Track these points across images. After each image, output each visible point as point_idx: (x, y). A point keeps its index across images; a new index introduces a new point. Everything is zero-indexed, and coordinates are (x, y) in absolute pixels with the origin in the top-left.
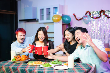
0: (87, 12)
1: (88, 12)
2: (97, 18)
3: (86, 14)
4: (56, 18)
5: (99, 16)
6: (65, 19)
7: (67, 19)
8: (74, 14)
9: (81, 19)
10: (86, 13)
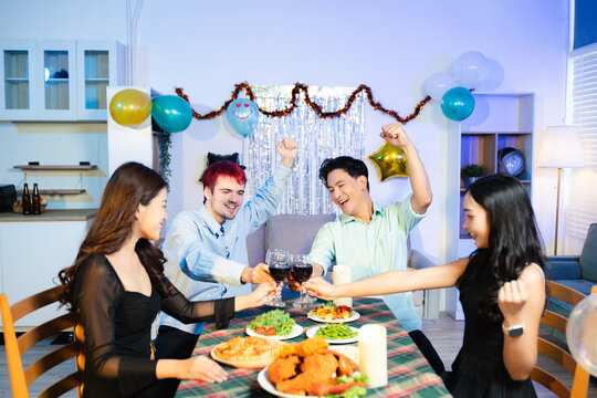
0: (239, 88)
1: (243, 85)
2: (278, 114)
3: (235, 95)
4: (132, 107)
5: (289, 106)
6: (167, 112)
7: (175, 112)
8: (179, 91)
9: (213, 115)
10: (234, 89)
